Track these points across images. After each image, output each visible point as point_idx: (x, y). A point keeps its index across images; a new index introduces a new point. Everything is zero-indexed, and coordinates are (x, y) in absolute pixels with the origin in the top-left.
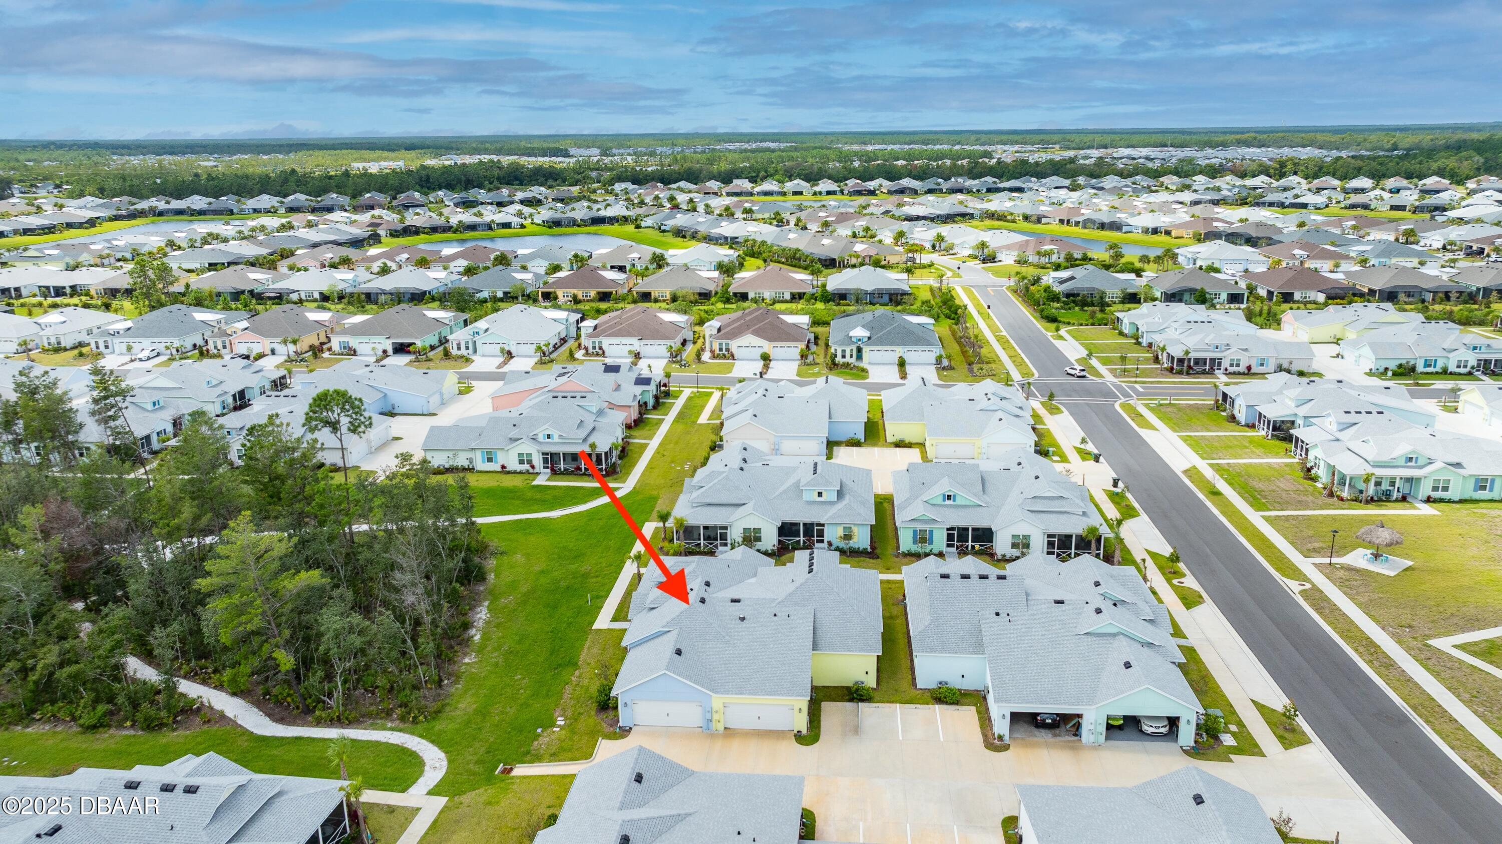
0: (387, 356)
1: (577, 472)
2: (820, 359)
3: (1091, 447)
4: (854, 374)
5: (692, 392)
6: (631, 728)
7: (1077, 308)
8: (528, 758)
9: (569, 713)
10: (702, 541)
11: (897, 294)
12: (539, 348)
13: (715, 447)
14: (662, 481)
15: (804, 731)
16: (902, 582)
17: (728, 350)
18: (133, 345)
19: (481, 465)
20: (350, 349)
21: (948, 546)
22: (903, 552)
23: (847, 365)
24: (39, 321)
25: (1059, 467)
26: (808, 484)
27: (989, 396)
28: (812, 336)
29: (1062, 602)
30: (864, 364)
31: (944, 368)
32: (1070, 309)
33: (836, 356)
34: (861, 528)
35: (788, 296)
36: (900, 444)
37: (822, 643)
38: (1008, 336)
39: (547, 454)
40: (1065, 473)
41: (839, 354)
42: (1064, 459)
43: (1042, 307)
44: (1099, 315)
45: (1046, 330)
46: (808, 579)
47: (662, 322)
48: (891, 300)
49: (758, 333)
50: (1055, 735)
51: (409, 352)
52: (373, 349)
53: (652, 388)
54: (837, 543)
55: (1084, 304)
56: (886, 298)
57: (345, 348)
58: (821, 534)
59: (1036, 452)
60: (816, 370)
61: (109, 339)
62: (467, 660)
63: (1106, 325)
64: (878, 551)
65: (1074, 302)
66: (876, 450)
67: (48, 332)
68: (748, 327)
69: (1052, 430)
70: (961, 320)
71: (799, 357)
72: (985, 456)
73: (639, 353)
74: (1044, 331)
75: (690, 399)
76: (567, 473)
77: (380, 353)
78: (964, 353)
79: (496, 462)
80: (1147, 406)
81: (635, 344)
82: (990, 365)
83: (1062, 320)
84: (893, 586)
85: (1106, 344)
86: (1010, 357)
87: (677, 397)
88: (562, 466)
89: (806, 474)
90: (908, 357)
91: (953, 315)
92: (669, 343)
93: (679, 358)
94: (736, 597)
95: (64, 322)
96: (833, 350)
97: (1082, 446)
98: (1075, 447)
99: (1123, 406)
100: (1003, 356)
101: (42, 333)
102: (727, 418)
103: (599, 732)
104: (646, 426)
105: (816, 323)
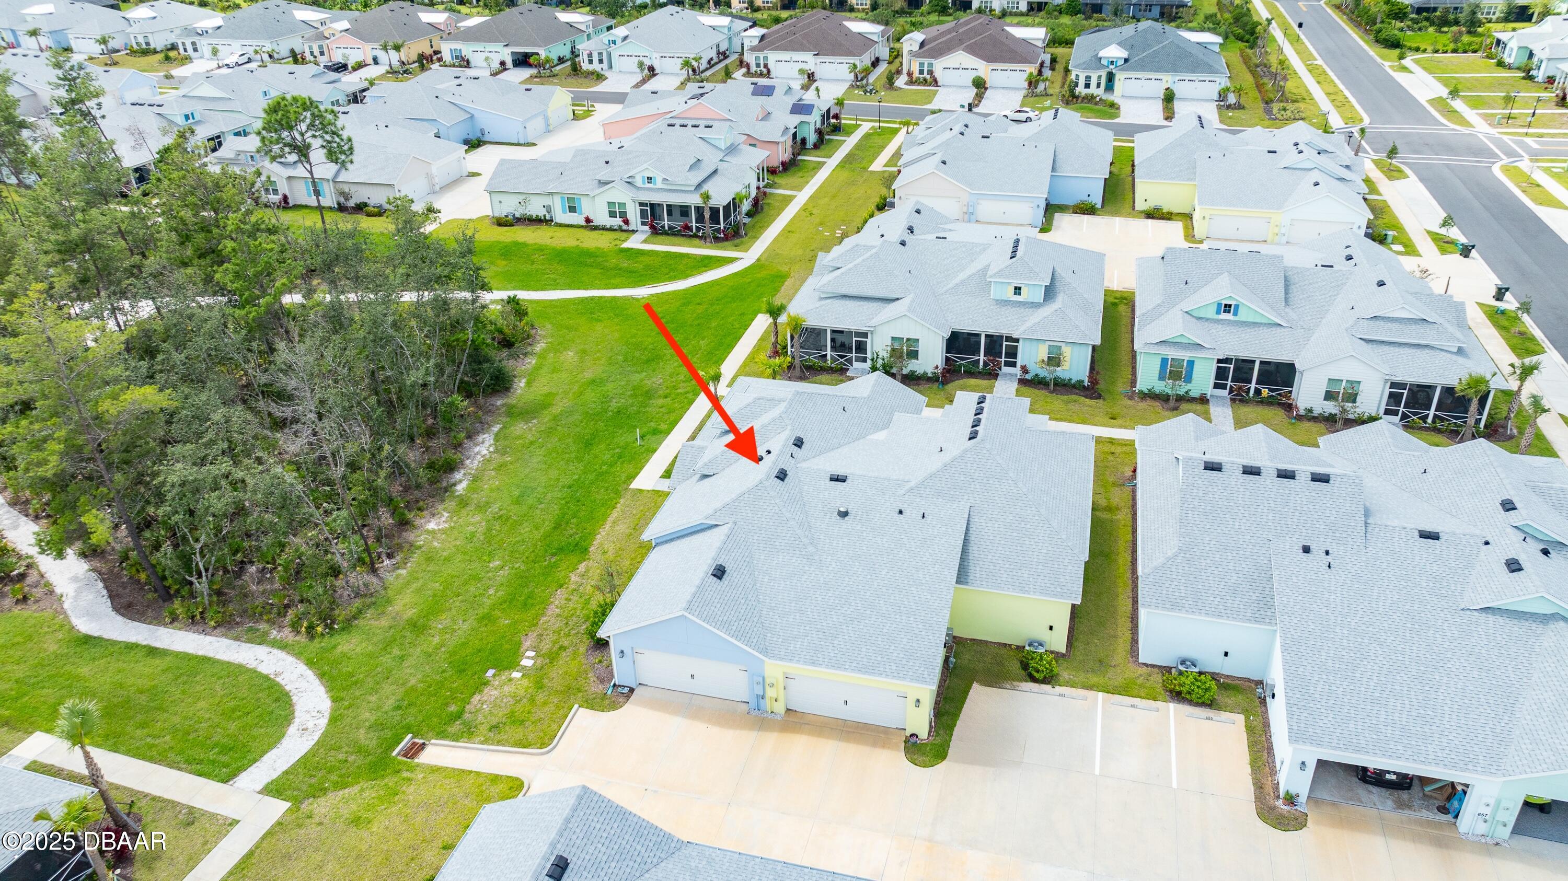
0: (506, 69)
1: (685, 232)
2: (1055, 89)
3: (1454, 233)
4: (1099, 111)
5: (873, 128)
6: (632, 690)
7: (1431, 29)
8: (453, 729)
9: (546, 646)
10: (829, 352)
11: (1172, 6)
12: (686, 64)
13: (883, 206)
14: (800, 252)
15: (923, 733)
16: (1131, 443)
17: (931, 72)
18: (219, 47)
19: (561, 216)
20: (463, 59)
21: (1216, 386)
22: (1141, 392)
23: (1090, 99)
24: (127, 16)
25: (1409, 263)
26: (1000, 273)
27: (1300, 147)
28: (1047, 58)
29: (1434, 536)
30: (1115, 97)
31: (1229, 107)
32: (1420, 29)
33: (1077, 85)
34: (1077, 348)
35: (1023, 7)
36: (1154, 214)
37: (975, 571)
38: (1325, 67)
39: (646, 205)
40: (1418, 274)
41: (1082, 82)
42: (1410, 250)
43: (1378, 25)
44: (1466, 39)
45: (1382, 57)
46: (966, 451)
47: (848, 32)
48: (1162, 14)
49: (973, 50)
50: (1401, 805)
51: (530, 65)
52: (487, 59)
53: (815, 118)
54: (1036, 369)
55: (1443, 22)
56: (1156, 11)
57: (457, 57)
58: (1012, 353)
59: (1367, 235)
60: (1048, 103)
61: (196, 39)
62: (432, 526)
63: (1475, 52)
64: (1101, 386)
65: (1427, 19)
66: (1118, 221)
67: (135, 29)
68: (961, 42)
69: (1390, 203)
70: (1260, 42)
71: (1026, 85)
72: (1284, 240)
73: (813, 73)
74: (1379, 60)
75: (867, 136)
76: (671, 232)
77: (496, 65)
78: (1259, 87)
79: (581, 213)
80: (1547, 170)
81: (809, 60)
82: (1297, 105)
83: (1408, 44)
84: (1118, 450)
85: (1477, 79)
86: (1328, 94)
87: (849, 134)
88: (666, 222)
89: (998, 258)
90: (1180, 89)
91: (1247, 37)
92: (852, 60)
93: (864, 82)
94: (841, 472)
95: (155, 18)
96: (1073, 77)
97: (1443, 231)
98: (1429, 232)
99: (1506, 170)
100: (1317, 92)
101: (129, 30)
102: (906, 165)
103: (579, 690)
104: (799, 171)
105: (1055, 41)
